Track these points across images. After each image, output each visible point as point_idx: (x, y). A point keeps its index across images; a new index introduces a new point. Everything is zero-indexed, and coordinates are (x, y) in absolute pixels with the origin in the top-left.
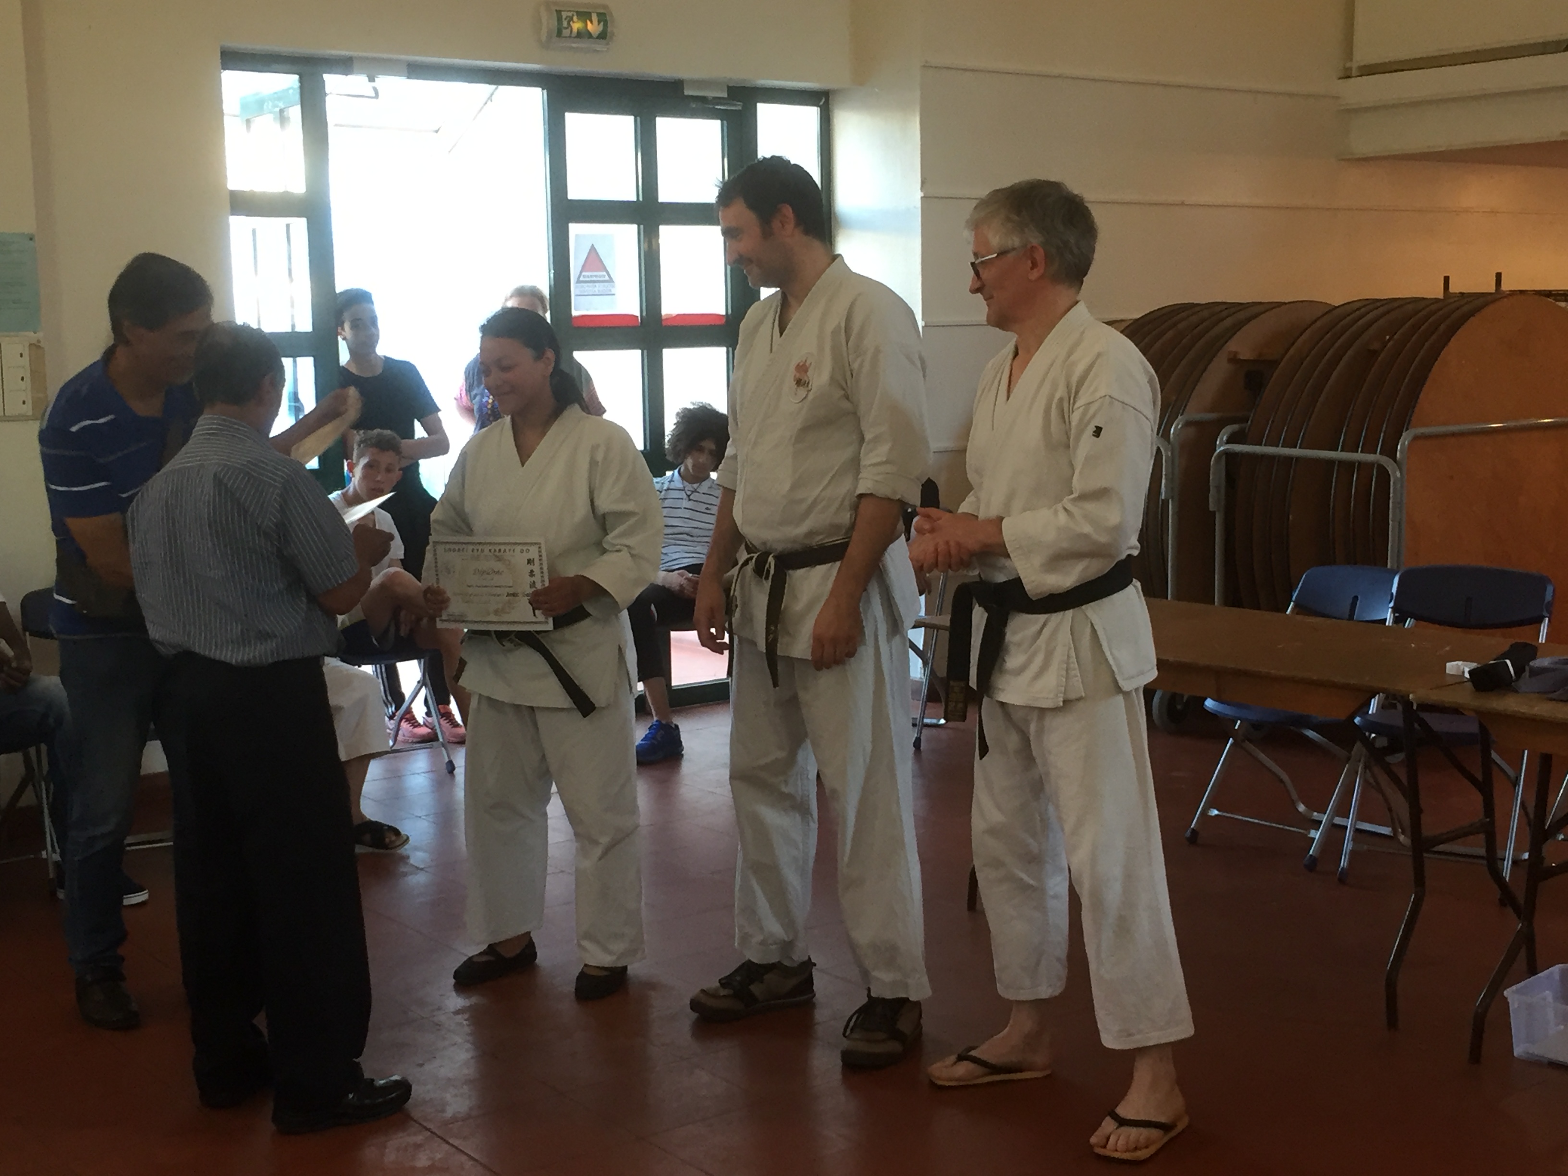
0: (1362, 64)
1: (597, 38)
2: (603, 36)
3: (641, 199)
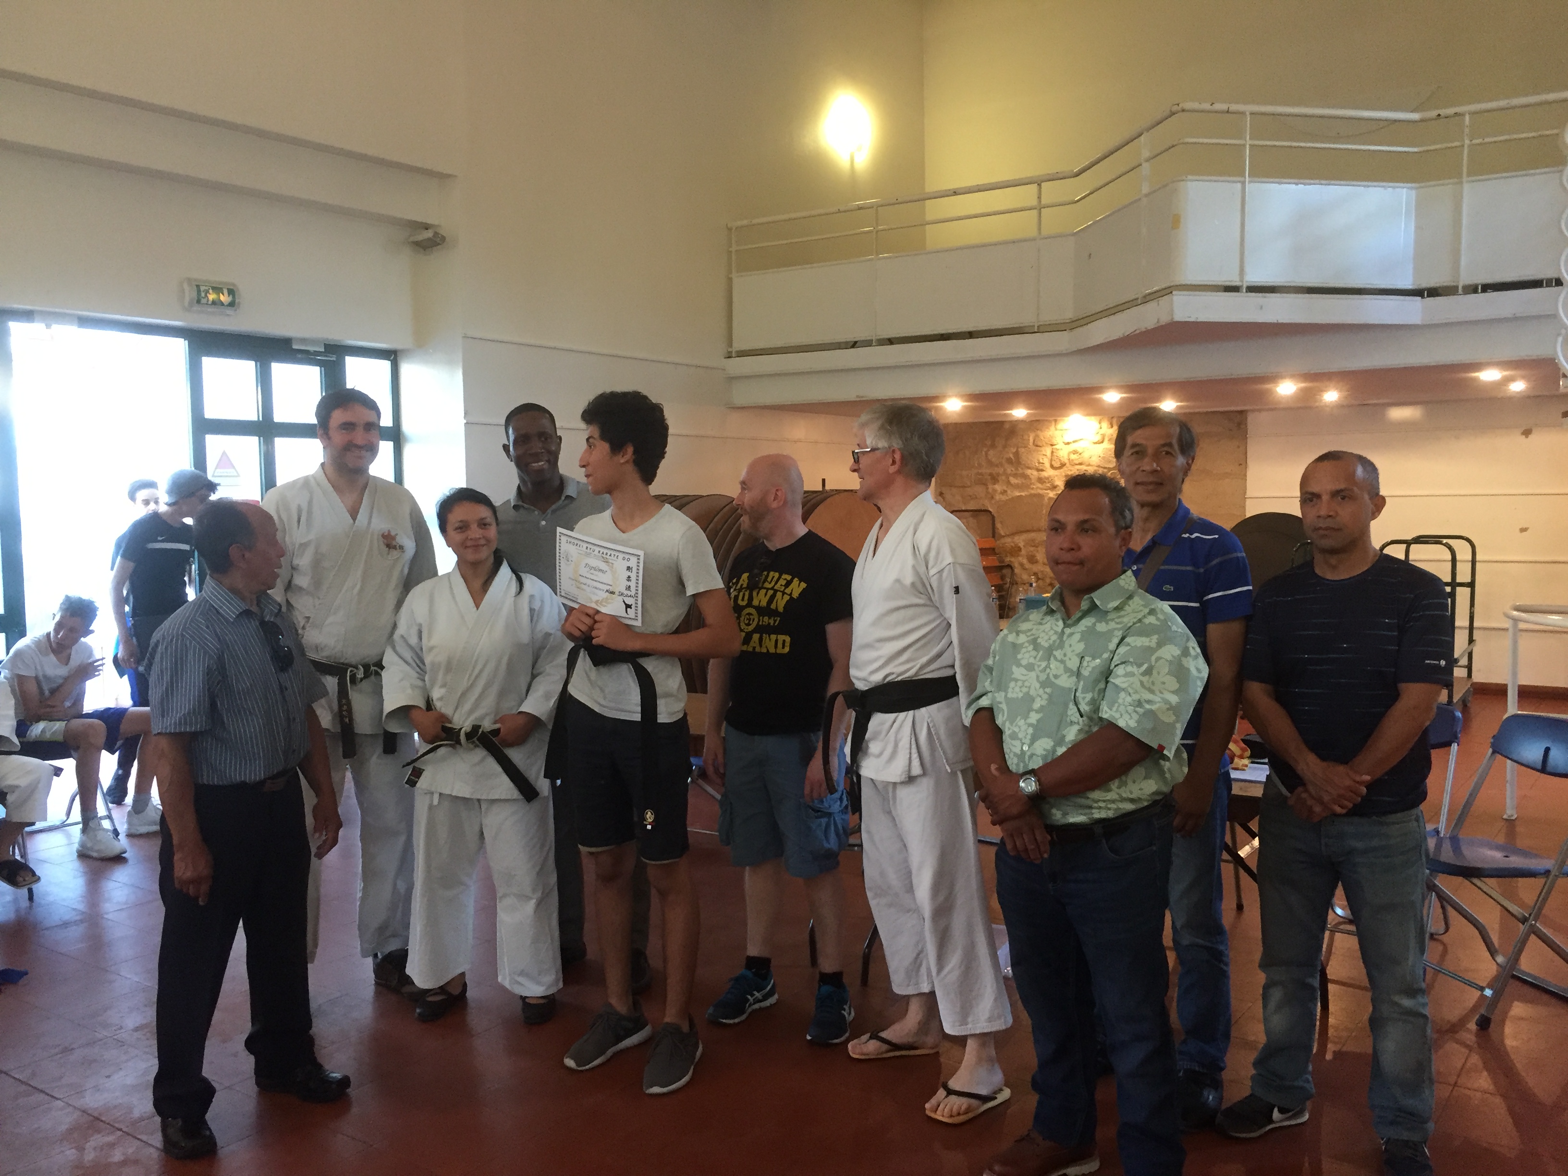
0: (738, 349)
1: (227, 306)
2: (232, 304)
3: (261, 419)
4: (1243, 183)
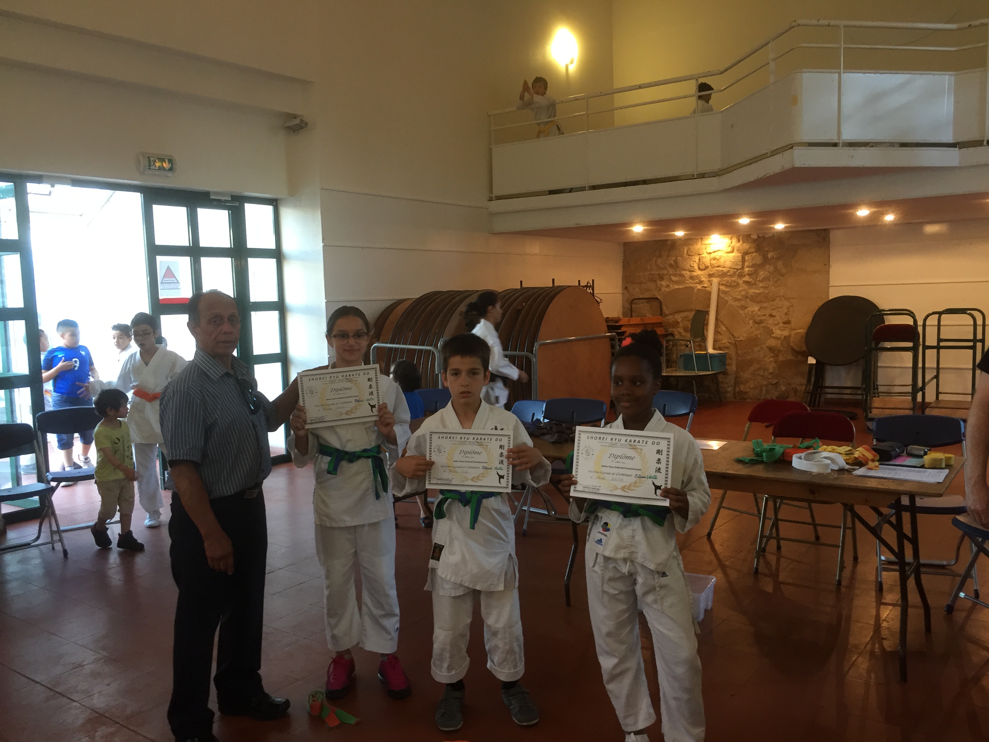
0: (496, 195)
1: (168, 170)
2: (171, 169)
3: (191, 245)
4: (840, 73)
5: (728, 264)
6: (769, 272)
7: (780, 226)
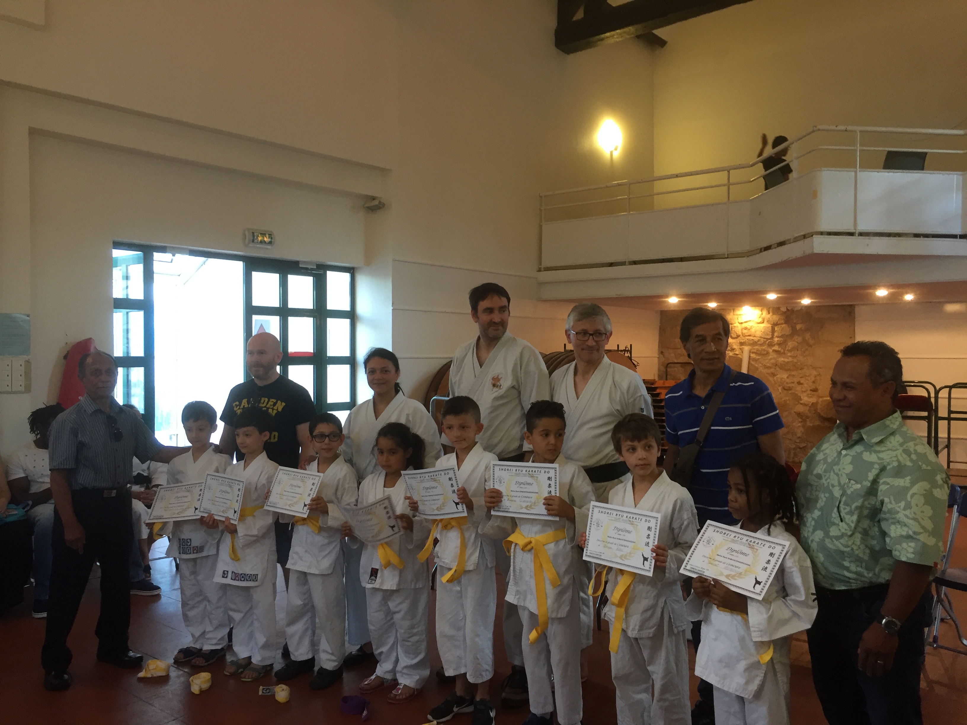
0: (545, 267)
1: (268, 243)
3: (281, 306)
4: (856, 172)
5: (759, 334)
6: (798, 343)
7: (806, 301)
